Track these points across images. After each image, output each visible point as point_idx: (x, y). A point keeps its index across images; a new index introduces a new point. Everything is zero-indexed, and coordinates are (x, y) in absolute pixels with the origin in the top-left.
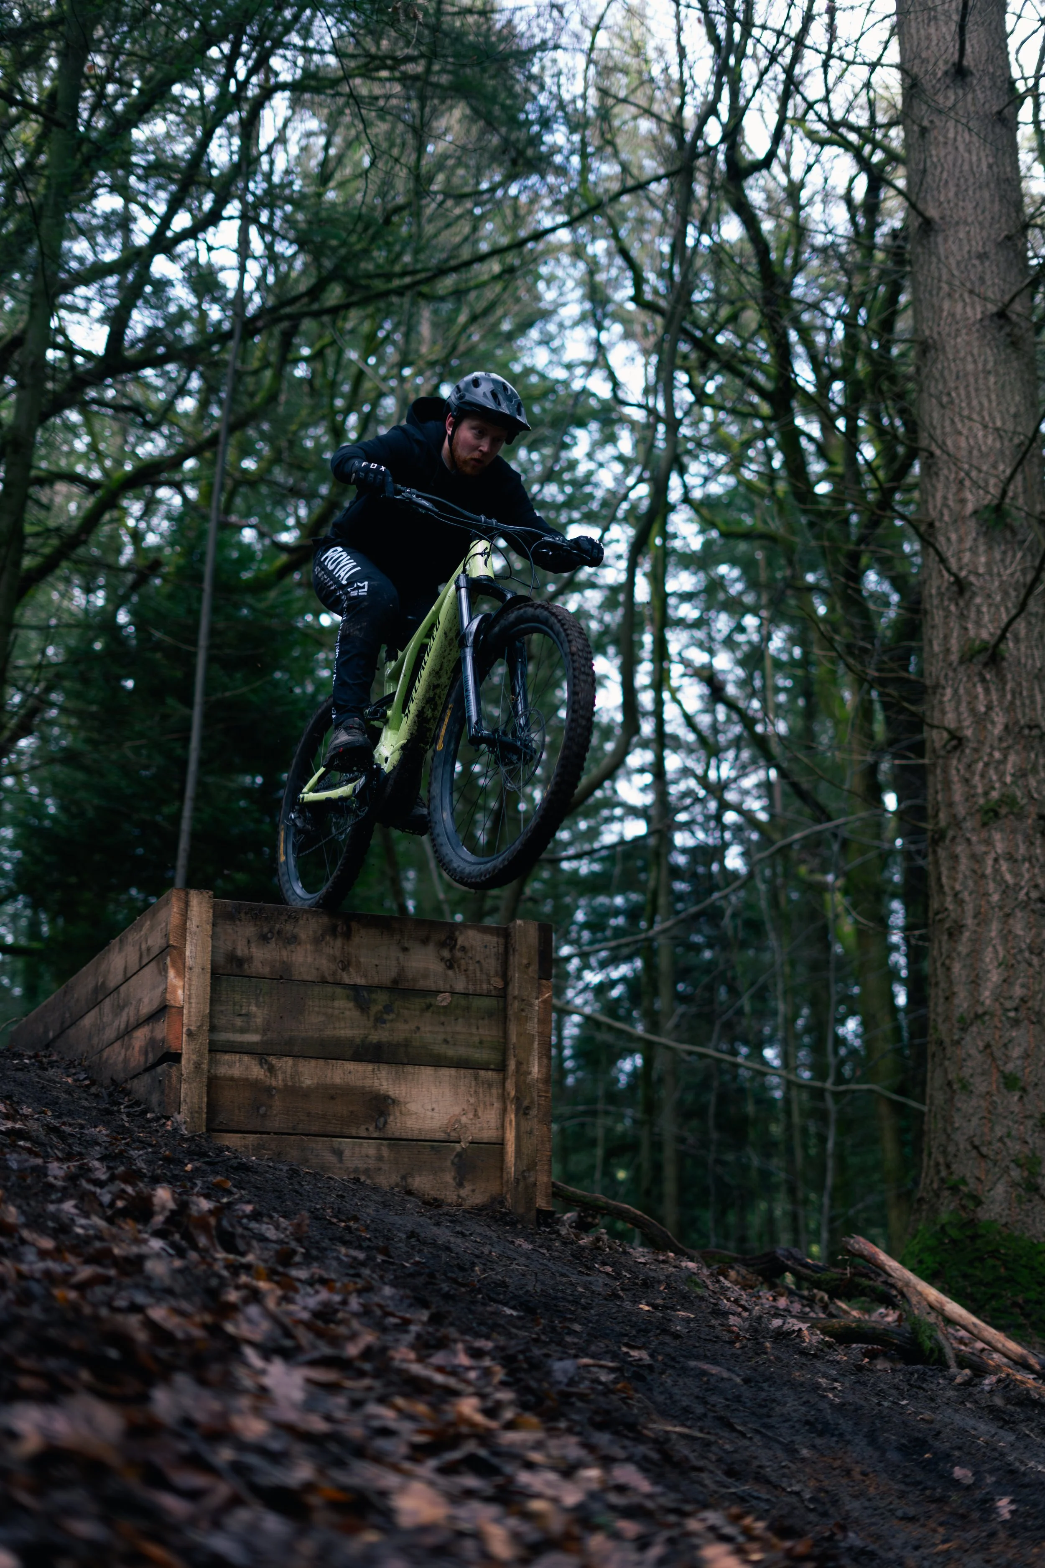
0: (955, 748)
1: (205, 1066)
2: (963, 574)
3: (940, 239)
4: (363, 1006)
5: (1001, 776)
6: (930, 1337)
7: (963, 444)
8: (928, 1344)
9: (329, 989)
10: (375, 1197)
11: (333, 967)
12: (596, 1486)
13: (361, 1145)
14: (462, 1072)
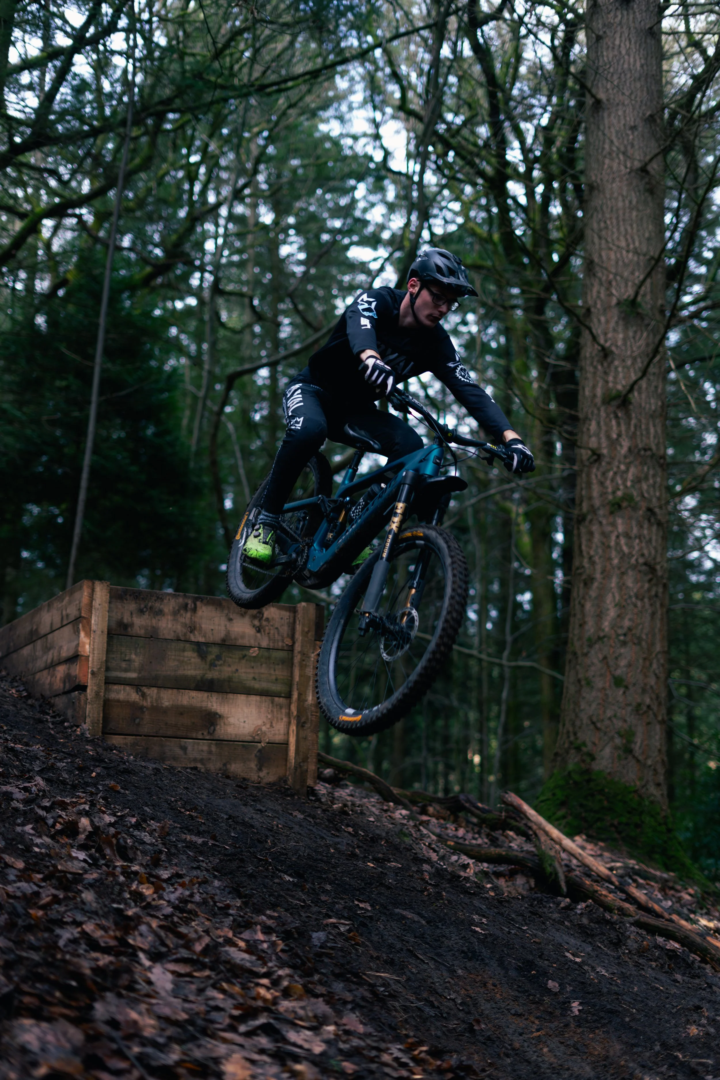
0: (596, 461)
1: (102, 694)
2: (608, 344)
3: (606, 115)
4: (202, 656)
5: (625, 481)
6: (550, 865)
7: (613, 256)
8: (549, 869)
9: (182, 645)
10: (207, 785)
11: (184, 630)
12: (332, 1037)
13: (198, 744)
14: (264, 698)
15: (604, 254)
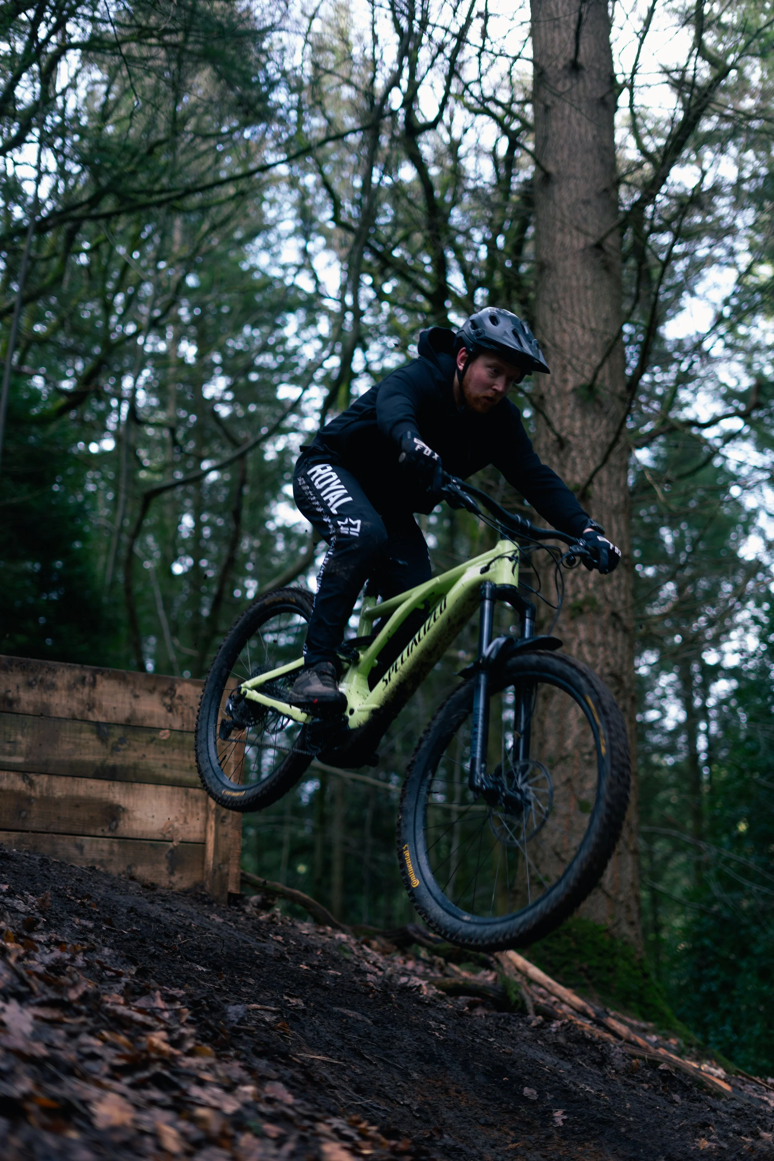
2: (563, 434)
3: (556, 188)
4: (103, 738)
5: (586, 582)
6: (516, 992)
7: (567, 338)
8: (514, 997)
9: (78, 725)
10: (105, 881)
11: (81, 708)
12: (250, 1099)
13: (98, 842)
14: (176, 789)
15: (558, 338)
